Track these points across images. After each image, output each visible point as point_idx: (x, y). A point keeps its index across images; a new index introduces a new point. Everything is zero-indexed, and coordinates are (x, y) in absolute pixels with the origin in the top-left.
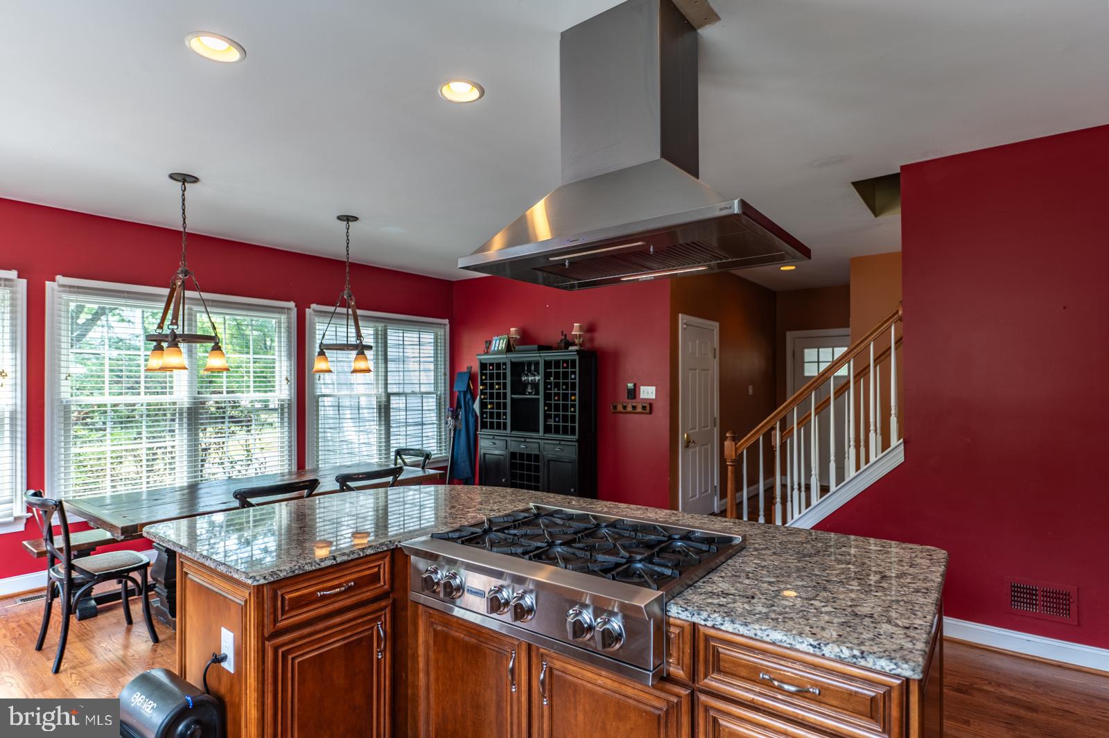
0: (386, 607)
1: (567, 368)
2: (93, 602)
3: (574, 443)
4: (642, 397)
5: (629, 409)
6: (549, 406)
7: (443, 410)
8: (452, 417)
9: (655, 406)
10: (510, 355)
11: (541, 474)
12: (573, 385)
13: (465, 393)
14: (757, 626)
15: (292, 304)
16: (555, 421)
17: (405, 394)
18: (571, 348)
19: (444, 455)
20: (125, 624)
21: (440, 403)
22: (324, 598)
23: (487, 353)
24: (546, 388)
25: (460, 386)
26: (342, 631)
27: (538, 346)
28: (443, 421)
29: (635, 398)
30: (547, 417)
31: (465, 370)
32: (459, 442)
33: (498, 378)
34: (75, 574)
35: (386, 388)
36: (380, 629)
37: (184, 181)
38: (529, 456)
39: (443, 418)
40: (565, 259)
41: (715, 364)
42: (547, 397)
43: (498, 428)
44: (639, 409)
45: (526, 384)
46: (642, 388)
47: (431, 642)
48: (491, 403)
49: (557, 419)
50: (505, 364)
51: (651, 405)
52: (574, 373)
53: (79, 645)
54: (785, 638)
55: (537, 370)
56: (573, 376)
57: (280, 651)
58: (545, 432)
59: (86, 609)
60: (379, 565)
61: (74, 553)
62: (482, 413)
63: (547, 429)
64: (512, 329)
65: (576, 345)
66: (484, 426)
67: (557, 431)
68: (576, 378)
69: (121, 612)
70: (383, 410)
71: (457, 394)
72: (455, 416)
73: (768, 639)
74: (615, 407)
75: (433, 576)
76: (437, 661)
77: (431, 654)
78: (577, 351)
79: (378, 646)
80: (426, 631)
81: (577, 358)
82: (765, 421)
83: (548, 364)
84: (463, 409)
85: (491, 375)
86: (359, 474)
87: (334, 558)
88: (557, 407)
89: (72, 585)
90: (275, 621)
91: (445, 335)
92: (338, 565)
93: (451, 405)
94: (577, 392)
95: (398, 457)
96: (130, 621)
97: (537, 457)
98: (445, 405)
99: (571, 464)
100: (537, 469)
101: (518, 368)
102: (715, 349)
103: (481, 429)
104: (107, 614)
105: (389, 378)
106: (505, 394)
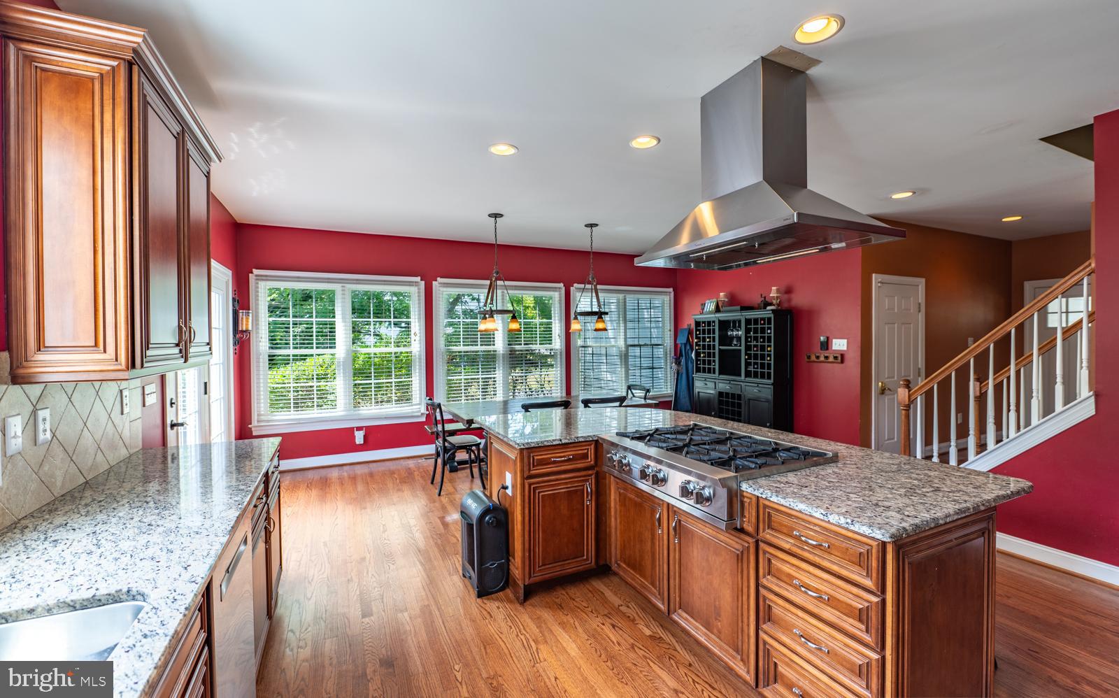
0: (591, 475)
1: (764, 324)
2: (456, 464)
3: (770, 386)
4: (834, 348)
5: (822, 359)
6: (749, 355)
7: (668, 358)
8: (676, 364)
9: (847, 357)
10: (718, 315)
11: (743, 410)
12: (769, 338)
13: (685, 345)
14: (791, 500)
15: (561, 285)
16: (754, 368)
17: (640, 346)
18: (769, 308)
19: (669, 392)
20: (470, 477)
21: (666, 352)
22: (555, 462)
23: (702, 313)
24: (746, 341)
25: (682, 340)
26: (566, 483)
27: (741, 307)
28: (669, 367)
29: (827, 349)
30: (747, 364)
31: (686, 327)
32: (681, 383)
33: (709, 333)
34: (446, 444)
35: (625, 340)
36: (589, 487)
37: (496, 217)
38: (733, 395)
39: (669, 364)
40: (703, 255)
41: (921, 318)
42: (748, 348)
43: (709, 372)
44: (831, 359)
45: (732, 338)
46: (834, 340)
47: (618, 499)
48: (703, 353)
49: (756, 366)
50: (714, 322)
51: (842, 356)
52: (770, 328)
53: (449, 484)
54: (807, 508)
55: (740, 326)
56: (769, 331)
57: (532, 487)
58: (746, 376)
59: (453, 466)
60: (588, 449)
61: (446, 434)
62: (697, 360)
63: (748, 374)
64: (721, 294)
65: (774, 305)
66: (698, 370)
67: (756, 376)
68: (771, 332)
69: (468, 471)
70: (623, 358)
71: (679, 346)
72: (678, 362)
73: (797, 508)
74: (809, 357)
75: (614, 457)
76: (620, 511)
77: (618, 507)
78: (772, 310)
79: (587, 497)
80: (615, 493)
81: (772, 316)
82: (940, 371)
83: (748, 321)
84: (684, 358)
85: (704, 330)
86: (596, 399)
87: (561, 440)
88: (756, 357)
89: (446, 450)
90: (530, 470)
91: (670, 300)
92: (562, 444)
93: (675, 354)
94: (772, 344)
95: (630, 392)
96: (473, 477)
97: (739, 397)
98: (670, 354)
99: (767, 403)
100: (739, 406)
101: (724, 325)
102: (919, 304)
103: (696, 372)
104: (463, 471)
105: (628, 334)
106: (714, 345)
